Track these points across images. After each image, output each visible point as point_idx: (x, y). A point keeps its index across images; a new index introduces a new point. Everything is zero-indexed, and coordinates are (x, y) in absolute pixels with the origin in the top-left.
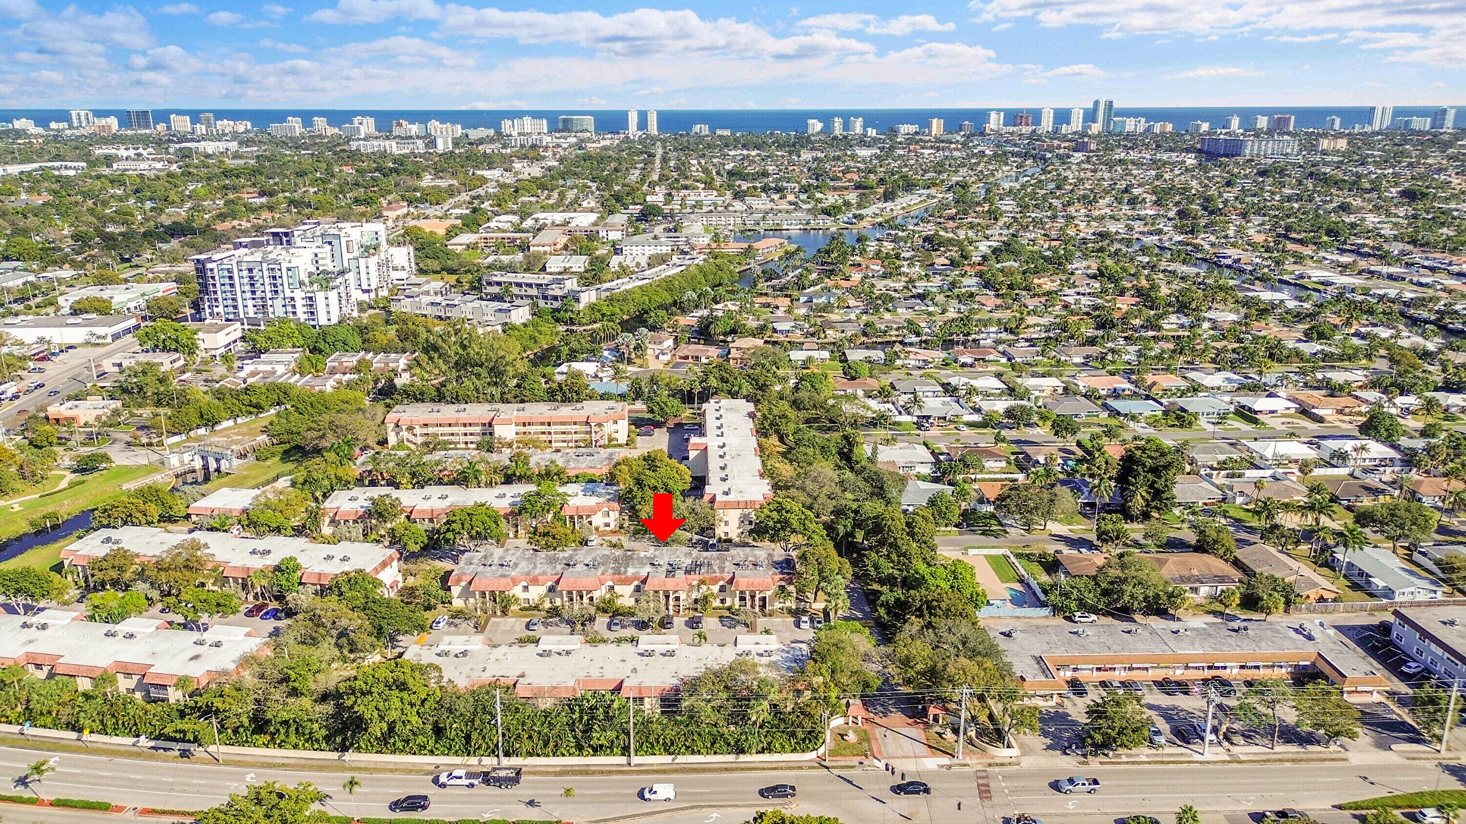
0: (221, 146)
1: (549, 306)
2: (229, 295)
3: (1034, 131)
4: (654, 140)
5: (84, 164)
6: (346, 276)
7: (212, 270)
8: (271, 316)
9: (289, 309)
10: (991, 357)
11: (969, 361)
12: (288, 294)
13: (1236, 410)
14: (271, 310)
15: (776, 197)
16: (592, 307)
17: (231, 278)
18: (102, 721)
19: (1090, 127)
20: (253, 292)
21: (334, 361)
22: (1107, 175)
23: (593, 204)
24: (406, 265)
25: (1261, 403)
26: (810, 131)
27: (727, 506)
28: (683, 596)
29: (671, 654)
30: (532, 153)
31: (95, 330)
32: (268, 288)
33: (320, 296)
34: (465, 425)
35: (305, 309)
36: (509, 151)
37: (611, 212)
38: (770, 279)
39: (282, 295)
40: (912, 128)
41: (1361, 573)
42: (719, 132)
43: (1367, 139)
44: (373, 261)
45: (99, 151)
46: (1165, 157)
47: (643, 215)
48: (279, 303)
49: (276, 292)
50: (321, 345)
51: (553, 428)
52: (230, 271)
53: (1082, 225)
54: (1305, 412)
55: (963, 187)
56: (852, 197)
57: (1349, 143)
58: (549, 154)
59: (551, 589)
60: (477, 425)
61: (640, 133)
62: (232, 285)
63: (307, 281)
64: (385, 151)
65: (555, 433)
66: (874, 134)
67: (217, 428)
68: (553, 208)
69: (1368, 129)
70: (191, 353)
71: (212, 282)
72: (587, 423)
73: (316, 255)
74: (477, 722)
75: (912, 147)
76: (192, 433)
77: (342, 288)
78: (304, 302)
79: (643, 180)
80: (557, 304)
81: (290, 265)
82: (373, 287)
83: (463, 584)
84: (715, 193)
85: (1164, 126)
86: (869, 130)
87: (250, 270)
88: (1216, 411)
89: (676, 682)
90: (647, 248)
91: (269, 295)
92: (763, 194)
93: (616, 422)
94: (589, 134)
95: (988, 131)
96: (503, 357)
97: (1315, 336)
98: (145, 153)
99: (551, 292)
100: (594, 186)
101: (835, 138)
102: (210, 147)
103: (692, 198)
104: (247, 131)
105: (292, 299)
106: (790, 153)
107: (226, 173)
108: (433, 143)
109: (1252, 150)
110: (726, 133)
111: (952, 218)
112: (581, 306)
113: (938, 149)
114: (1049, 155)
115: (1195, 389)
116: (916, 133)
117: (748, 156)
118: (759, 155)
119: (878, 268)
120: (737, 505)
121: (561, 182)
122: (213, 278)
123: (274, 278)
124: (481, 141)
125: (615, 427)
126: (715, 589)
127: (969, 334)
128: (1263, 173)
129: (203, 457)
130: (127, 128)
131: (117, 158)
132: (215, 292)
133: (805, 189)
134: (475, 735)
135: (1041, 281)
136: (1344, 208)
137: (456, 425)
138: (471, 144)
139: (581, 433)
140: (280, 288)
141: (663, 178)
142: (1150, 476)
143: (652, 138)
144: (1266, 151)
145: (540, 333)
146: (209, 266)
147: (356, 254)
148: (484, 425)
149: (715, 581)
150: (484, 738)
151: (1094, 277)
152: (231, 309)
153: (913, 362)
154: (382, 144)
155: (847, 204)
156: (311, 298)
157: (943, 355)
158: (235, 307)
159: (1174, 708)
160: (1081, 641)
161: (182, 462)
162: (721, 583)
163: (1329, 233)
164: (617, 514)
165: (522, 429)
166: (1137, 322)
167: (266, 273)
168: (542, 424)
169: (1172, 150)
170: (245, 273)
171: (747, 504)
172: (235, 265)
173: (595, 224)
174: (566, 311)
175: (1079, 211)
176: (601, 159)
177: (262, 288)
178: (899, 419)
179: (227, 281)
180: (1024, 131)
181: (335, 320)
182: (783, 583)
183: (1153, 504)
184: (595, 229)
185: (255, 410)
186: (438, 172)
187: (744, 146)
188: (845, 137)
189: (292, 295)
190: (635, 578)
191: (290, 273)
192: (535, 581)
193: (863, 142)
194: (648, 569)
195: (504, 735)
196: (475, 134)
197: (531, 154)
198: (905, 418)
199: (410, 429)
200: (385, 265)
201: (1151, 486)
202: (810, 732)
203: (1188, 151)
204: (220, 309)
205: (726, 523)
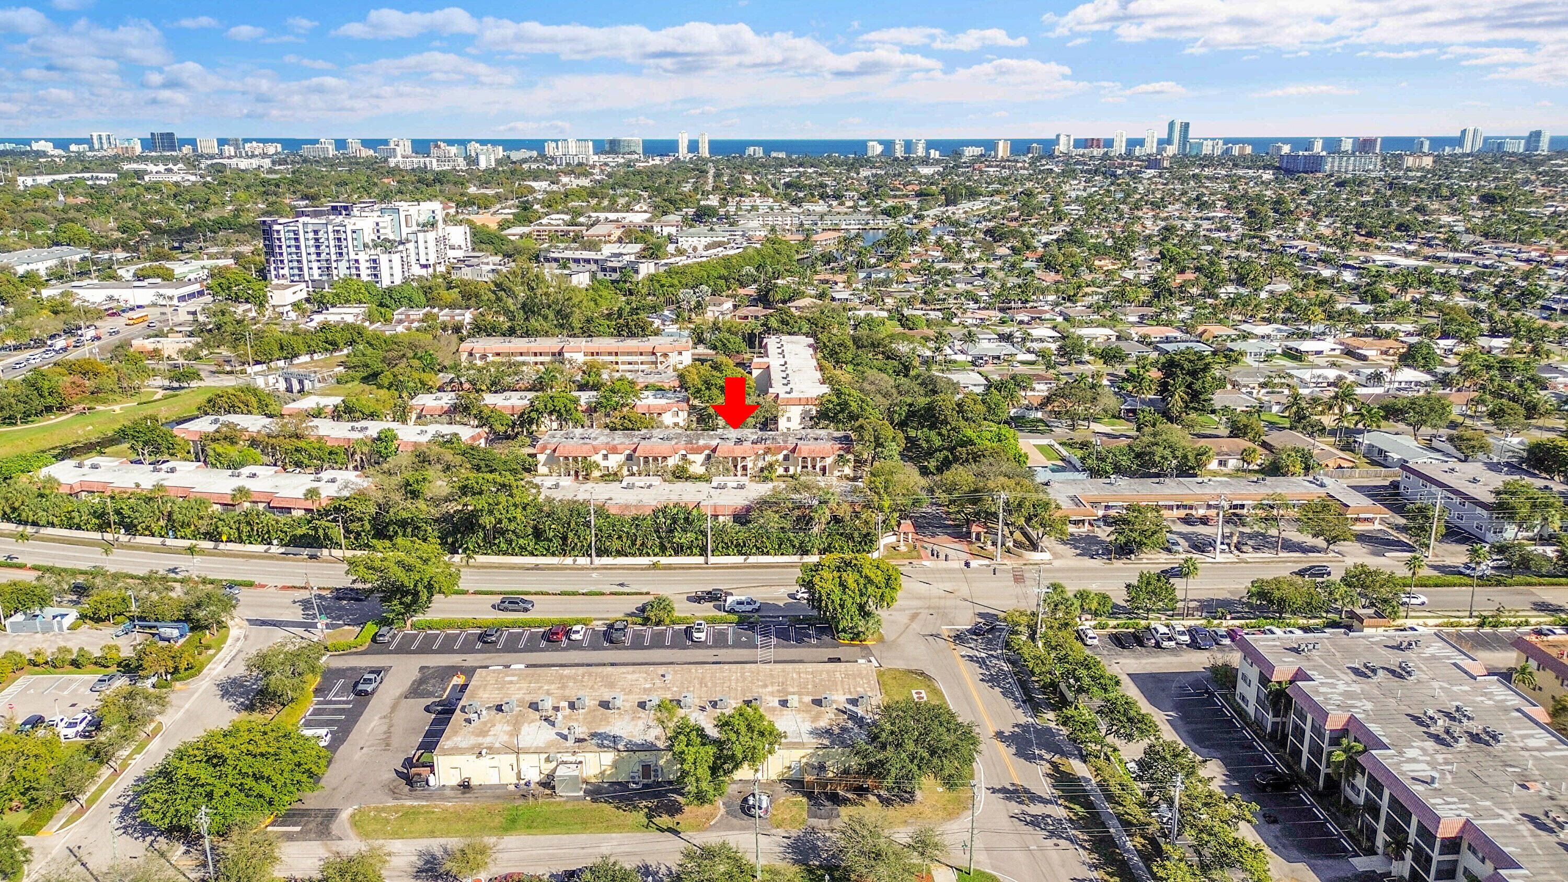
0: (255, 162)
1: (608, 278)
2: (295, 257)
3: (1106, 153)
4: (705, 161)
5: (116, 175)
6: (408, 245)
7: (278, 232)
8: (336, 278)
9: (354, 271)
10: (1048, 316)
11: (1026, 319)
12: (353, 256)
13: (1284, 351)
14: (335, 272)
15: (835, 203)
16: (651, 278)
17: (297, 240)
18: (238, 529)
19: (1164, 149)
20: (319, 254)
21: (401, 314)
22: (1179, 187)
23: (645, 208)
24: (463, 246)
25: (1306, 346)
26: (870, 154)
27: (790, 402)
28: (750, 465)
29: (742, 487)
30: (580, 169)
31: (162, 291)
32: (333, 250)
33: (384, 259)
34: (535, 354)
35: (369, 272)
36: (554, 167)
37: (665, 213)
38: (829, 263)
39: (346, 258)
40: (978, 151)
41: (1380, 451)
42: (774, 154)
43: (1456, 160)
44: (431, 236)
45: (127, 167)
46: (1240, 172)
47: (698, 216)
48: (343, 265)
49: (341, 254)
50: (388, 301)
51: (620, 359)
52: (296, 233)
53: (1149, 223)
54: (1350, 352)
55: (1028, 195)
56: (914, 203)
57: (1434, 162)
58: (596, 171)
59: (629, 458)
60: (547, 354)
61: (691, 155)
62: (298, 247)
63: (371, 244)
64: (426, 167)
65: (623, 363)
66: (937, 156)
67: (296, 361)
68: (604, 210)
69: (1458, 150)
70: (261, 305)
71: (278, 243)
72: (654, 354)
73: (377, 224)
74: (573, 524)
75: (976, 166)
76: (272, 364)
77: (404, 255)
78: (368, 264)
79: (696, 189)
80: (615, 276)
81: (354, 228)
82: (431, 262)
83: (548, 452)
84: (771, 200)
85: (1243, 148)
86: (932, 151)
87: (316, 232)
88: (1263, 351)
89: (747, 503)
90: (703, 239)
91: (334, 257)
92: (821, 202)
93: (680, 353)
94: (637, 156)
95: (1057, 153)
96: (570, 299)
97: (1369, 298)
98: (175, 168)
99: (610, 264)
100: (645, 195)
101: (896, 159)
102: (243, 164)
103: (747, 203)
104: (277, 153)
105: (357, 261)
106: (848, 170)
107: (264, 183)
108: (476, 161)
109: (1333, 166)
110: (782, 155)
111: (1016, 219)
112: (640, 277)
113: (1004, 167)
114: (1119, 172)
115: (1245, 336)
116: (982, 155)
117: (805, 173)
118: (816, 172)
119: (938, 254)
120: (799, 402)
121: (611, 192)
122: (279, 239)
123: (339, 239)
124: (525, 161)
125: (680, 358)
126: (780, 457)
127: (1027, 301)
128: (1341, 184)
129: (286, 380)
130: (151, 151)
131: (146, 172)
132: (281, 254)
133: (864, 197)
134: (571, 535)
135: (1102, 263)
136: (1420, 209)
137: (527, 354)
138: (514, 163)
139: (647, 363)
140: (345, 250)
141: (716, 188)
142: (1189, 379)
143: (703, 160)
144: (1347, 167)
145: (600, 296)
146: (276, 227)
147: (415, 228)
148: (554, 354)
149: (780, 450)
150: (579, 537)
151: (1157, 260)
152: (296, 271)
153: (970, 321)
154: (422, 160)
155: (908, 207)
156: (375, 261)
157: (1001, 315)
158: (301, 269)
159: (1194, 533)
160: (1114, 488)
161: (267, 384)
162: (785, 452)
163: (1398, 228)
164: (686, 414)
165: (589, 358)
166: (1194, 291)
167: (331, 236)
168: (610, 354)
169: (1249, 168)
170: (311, 235)
171: (807, 401)
172: (301, 227)
173: (649, 220)
174: (625, 282)
175: (1146, 213)
176: (652, 173)
177: (327, 250)
178: (954, 357)
179: (293, 243)
180: (1095, 153)
181: (398, 281)
182: (842, 452)
183: (1191, 405)
184: (649, 224)
185: (331, 347)
186: (485, 184)
187: (800, 165)
188: (906, 159)
189: (357, 257)
190: (706, 447)
191: (355, 235)
192: (614, 450)
193: (925, 161)
194: (718, 441)
195: (596, 535)
196: (516, 156)
197: (577, 171)
198: (960, 358)
199: (484, 357)
200: (442, 241)
201: (1189, 386)
202: (865, 536)
203: (1265, 168)
204: (286, 271)
205: (789, 419)
